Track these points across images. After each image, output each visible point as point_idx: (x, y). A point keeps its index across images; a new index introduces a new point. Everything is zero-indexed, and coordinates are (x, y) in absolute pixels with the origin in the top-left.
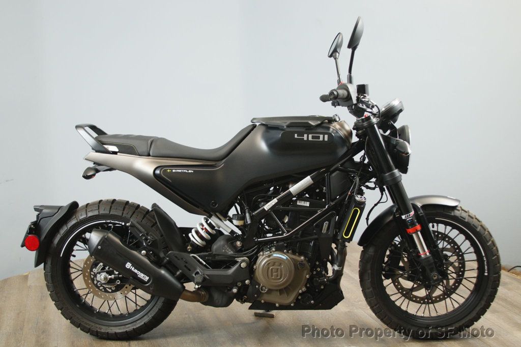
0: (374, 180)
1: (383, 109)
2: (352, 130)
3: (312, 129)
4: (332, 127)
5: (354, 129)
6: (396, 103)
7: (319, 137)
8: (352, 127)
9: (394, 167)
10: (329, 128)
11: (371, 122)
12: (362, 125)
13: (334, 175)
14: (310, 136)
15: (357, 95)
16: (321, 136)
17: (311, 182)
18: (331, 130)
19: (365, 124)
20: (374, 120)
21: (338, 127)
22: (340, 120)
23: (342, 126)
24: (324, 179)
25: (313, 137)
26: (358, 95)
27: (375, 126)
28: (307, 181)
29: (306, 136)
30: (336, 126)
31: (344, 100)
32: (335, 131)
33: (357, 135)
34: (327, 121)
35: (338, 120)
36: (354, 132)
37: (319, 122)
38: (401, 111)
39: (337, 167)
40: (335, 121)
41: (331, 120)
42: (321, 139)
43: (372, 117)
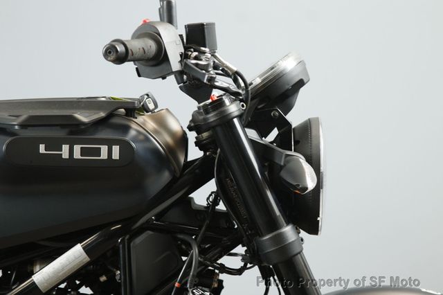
0: (241, 249)
1: (258, 81)
2: (187, 131)
3: (83, 132)
4: (134, 126)
5: (190, 128)
6: (289, 66)
7: (98, 152)
8: (187, 123)
9: (282, 220)
10: (126, 129)
11: (224, 111)
12: (205, 120)
13: (138, 240)
14: (77, 148)
15: (182, 50)
16: (104, 149)
17: (85, 258)
18: (132, 133)
19: (212, 117)
20: (233, 108)
21: (151, 125)
22: (156, 106)
23: (161, 122)
24: (115, 251)
25: (83, 152)
26: (186, 48)
27: (236, 121)
28: (75, 255)
29: (66, 148)
30: (146, 122)
31: (151, 63)
32: (141, 137)
33: (198, 143)
34: (123, 110)
35: (151, 106)
36: (192, 136)
37: (102, 114)
38: (301, 83)
39: (147, 222)
40: (145, 109)
41: (133, 109)
42: (104, 155)
43: (227, 101)
